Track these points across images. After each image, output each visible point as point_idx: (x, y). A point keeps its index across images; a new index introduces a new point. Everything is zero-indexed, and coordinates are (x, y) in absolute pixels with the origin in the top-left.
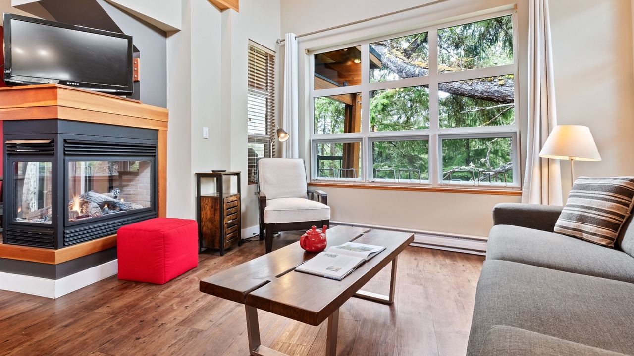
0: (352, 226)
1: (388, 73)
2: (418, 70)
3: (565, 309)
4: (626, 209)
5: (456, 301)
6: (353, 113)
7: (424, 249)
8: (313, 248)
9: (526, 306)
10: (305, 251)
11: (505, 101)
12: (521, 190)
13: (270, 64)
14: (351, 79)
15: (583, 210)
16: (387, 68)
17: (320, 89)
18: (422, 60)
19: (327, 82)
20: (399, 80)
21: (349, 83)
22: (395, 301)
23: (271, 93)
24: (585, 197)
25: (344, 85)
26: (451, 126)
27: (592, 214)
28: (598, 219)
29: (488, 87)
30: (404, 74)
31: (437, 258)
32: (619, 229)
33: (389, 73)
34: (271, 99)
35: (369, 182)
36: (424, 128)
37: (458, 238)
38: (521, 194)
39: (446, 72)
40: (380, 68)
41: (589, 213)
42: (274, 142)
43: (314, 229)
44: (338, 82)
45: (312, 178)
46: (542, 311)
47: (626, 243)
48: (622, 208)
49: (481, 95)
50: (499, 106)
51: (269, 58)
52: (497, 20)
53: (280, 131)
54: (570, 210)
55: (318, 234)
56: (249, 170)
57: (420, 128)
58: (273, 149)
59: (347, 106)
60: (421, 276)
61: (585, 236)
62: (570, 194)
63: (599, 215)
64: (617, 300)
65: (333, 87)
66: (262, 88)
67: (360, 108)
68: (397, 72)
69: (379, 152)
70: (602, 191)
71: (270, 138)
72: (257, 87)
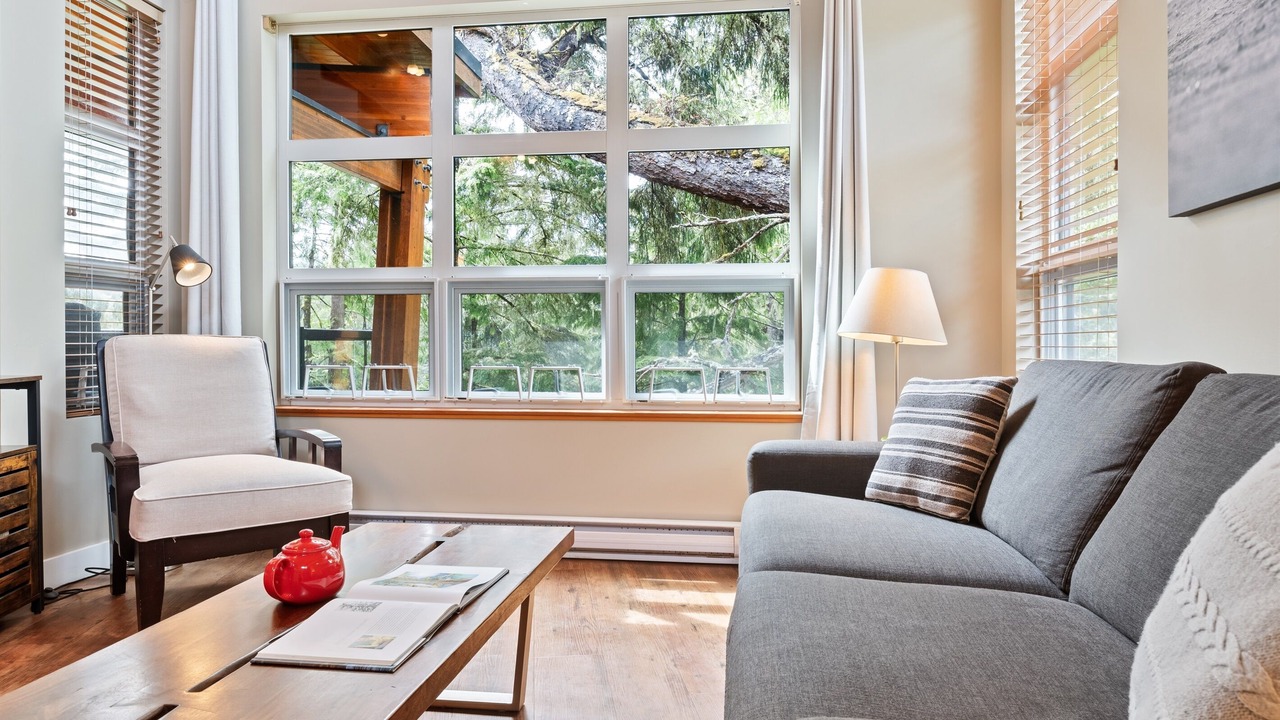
0: (404, 519)
1: (496, 111)
2: (573, 111)
3: (903, 661)
4: (991, 443)
5: (670, 679)
6: (404, 213)
7: (591, 563)
8: (304, 593)
9: (833, 667)
10: (277, 602)
11: (764, 208)
12: (800, 410)
13: (145, 44)
14: (397, 118)
15: (919, 448)
16: (495, 96)
17: (307, 138)
18: (584, 90)
19: (330, 121)
20: (526, 136)
21: (391, 128)
22: (528, 702)
23: (145, 134)
24: (922, 421)
25: (378, 134)
26: (646, 260)
27: (934, 456)
28: (944, 465)
29: (731, 170)
30: (538, 120)
31: (623, 581)
32: (979, 484)
33: (500, 112)
34: (146, 154)
35: (450, 400)
36: (584, 261)
37: (669, 528)
38: (799, 419)
39: (640, 127)
40: (478, 97)
41: (930, 454)
42: (158, 287)
43: (306, 537)
44: (361, 122)
45: (285, 393)
46: (864, 672)
47: (989, 514)
48: (984, 440)
49: (715, 188)
50: (753, 217)
51: (138, 24)
52: (754, 16)
53: (179, 254)
54: (895, 450)
55: (319, 552)
56: (69, 373)
57: (574, 261)
58: (156, 307)
59: (385, 193)
60: (587, 631)
61: (921, 502)
62: (895, 416)
63: (946, 457)
64: (986, 627)
65: (346, 136)
66: (114, 118)
67: (425, 200)
68: (519, 111)
69: (467, 319)
70: (951, 407)
71: (144, 274)
72: (96, 111)
